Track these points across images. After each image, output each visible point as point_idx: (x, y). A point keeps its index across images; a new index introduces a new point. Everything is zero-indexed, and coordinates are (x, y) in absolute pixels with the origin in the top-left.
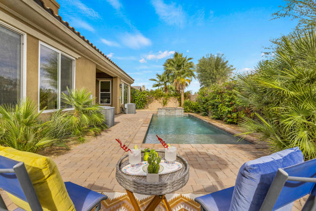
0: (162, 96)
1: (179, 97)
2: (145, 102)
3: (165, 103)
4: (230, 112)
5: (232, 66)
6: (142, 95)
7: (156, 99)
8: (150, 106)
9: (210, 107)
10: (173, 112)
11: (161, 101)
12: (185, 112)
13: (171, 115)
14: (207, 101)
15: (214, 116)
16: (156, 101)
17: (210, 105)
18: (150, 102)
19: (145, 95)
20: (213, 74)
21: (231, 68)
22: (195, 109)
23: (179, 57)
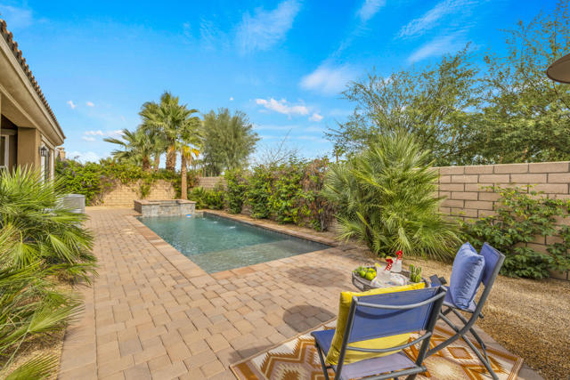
0: (139, 177)
1: (175, 181)
2: (96, 188)
3: (144, 193)
4: (287, 208)
5: (256, 134)
6: (88, 174)
7: (125, 183)
8: (106, 198)
9: (250, 200)
10: (174, 211)
11: (137, 187)
12: (197, 208)
13: (172, 215)
14: (242, 190)
15: (258, 214)
16: (124, 187)
17: (251, 198)
18: (108, 189)
19: (95, 174)
20: (230, 144)
21: (255, 137)
22: (215, 204)
23: (171, 103)
